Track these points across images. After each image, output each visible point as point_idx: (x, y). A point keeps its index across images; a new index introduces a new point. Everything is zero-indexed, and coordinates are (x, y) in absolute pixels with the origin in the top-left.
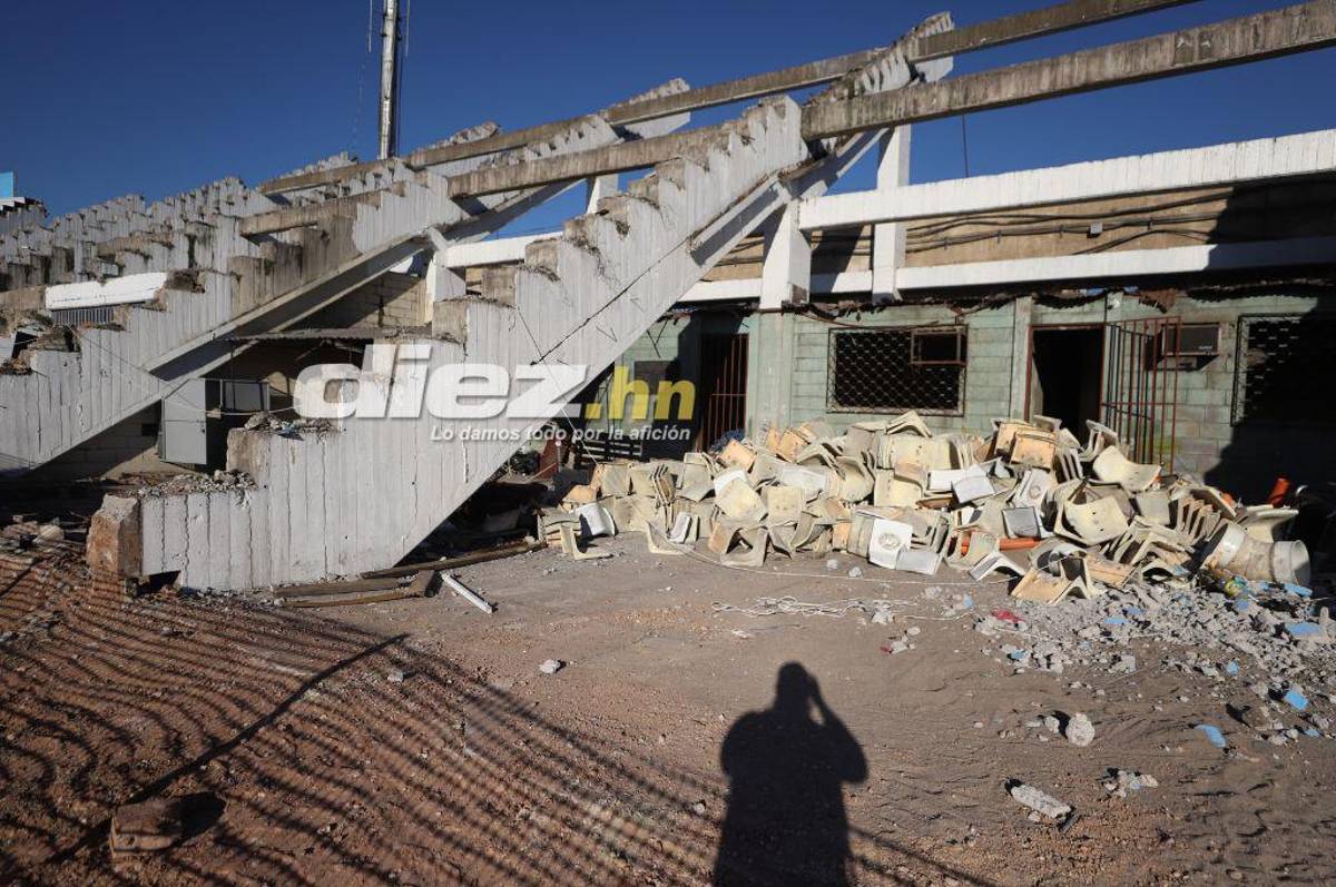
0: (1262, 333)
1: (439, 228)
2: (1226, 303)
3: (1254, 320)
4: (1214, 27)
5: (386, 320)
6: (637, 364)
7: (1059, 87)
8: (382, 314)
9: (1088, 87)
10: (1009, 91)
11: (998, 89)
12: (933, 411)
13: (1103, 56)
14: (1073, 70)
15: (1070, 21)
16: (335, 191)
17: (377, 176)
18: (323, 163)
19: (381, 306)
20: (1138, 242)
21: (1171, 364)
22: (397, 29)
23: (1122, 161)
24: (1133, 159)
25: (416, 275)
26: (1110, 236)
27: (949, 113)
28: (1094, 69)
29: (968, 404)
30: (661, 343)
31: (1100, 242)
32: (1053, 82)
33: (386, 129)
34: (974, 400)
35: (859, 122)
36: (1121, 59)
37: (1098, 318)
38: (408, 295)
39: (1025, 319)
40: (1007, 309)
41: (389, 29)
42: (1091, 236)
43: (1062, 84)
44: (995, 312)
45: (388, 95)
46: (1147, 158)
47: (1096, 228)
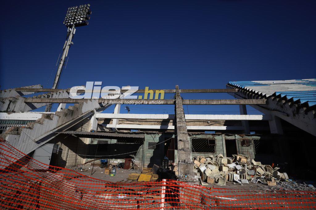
0: (255, 141)
1: (96, 109)
2: (250, 137)
3: (254, 139)
4: (240, 100)
5: (83, 129)
6: (149, 143)
7: (222, 104)
8: (82, 128)
9: (225, 104)
10: (215, 103)
11: (213, 102)
12: (211, 153)
13: (227, 101)
14: (223, 102)
15: (203, 92)
16: (50, 95)
17: (60, 93)
18: (34, 86)
19: (82, 125)
20: (215, 125)
21: (246, 145)
22: (64, 63)
23: (232, 115)
24: (233, 115)
25: (89, 119)
26: (211, 123)
27: (206, 104)
28: (226, 102)
29: (217, 152)
30: (155, 139)
31: (209, 124)
32: (221, 103)
33: (56, 82)
34: (217, 151)
35: (192, 103)
36: (229, 102)
37: (234, 138)
38: (87, 123)
39: (224, 138)
40: (221, 136)
41: (62, 62)
42: (208, 123)
43: (222, 103)
44: (219, 136)
45: (59, 75)
46: (235, 115)
47: (209, 122)
